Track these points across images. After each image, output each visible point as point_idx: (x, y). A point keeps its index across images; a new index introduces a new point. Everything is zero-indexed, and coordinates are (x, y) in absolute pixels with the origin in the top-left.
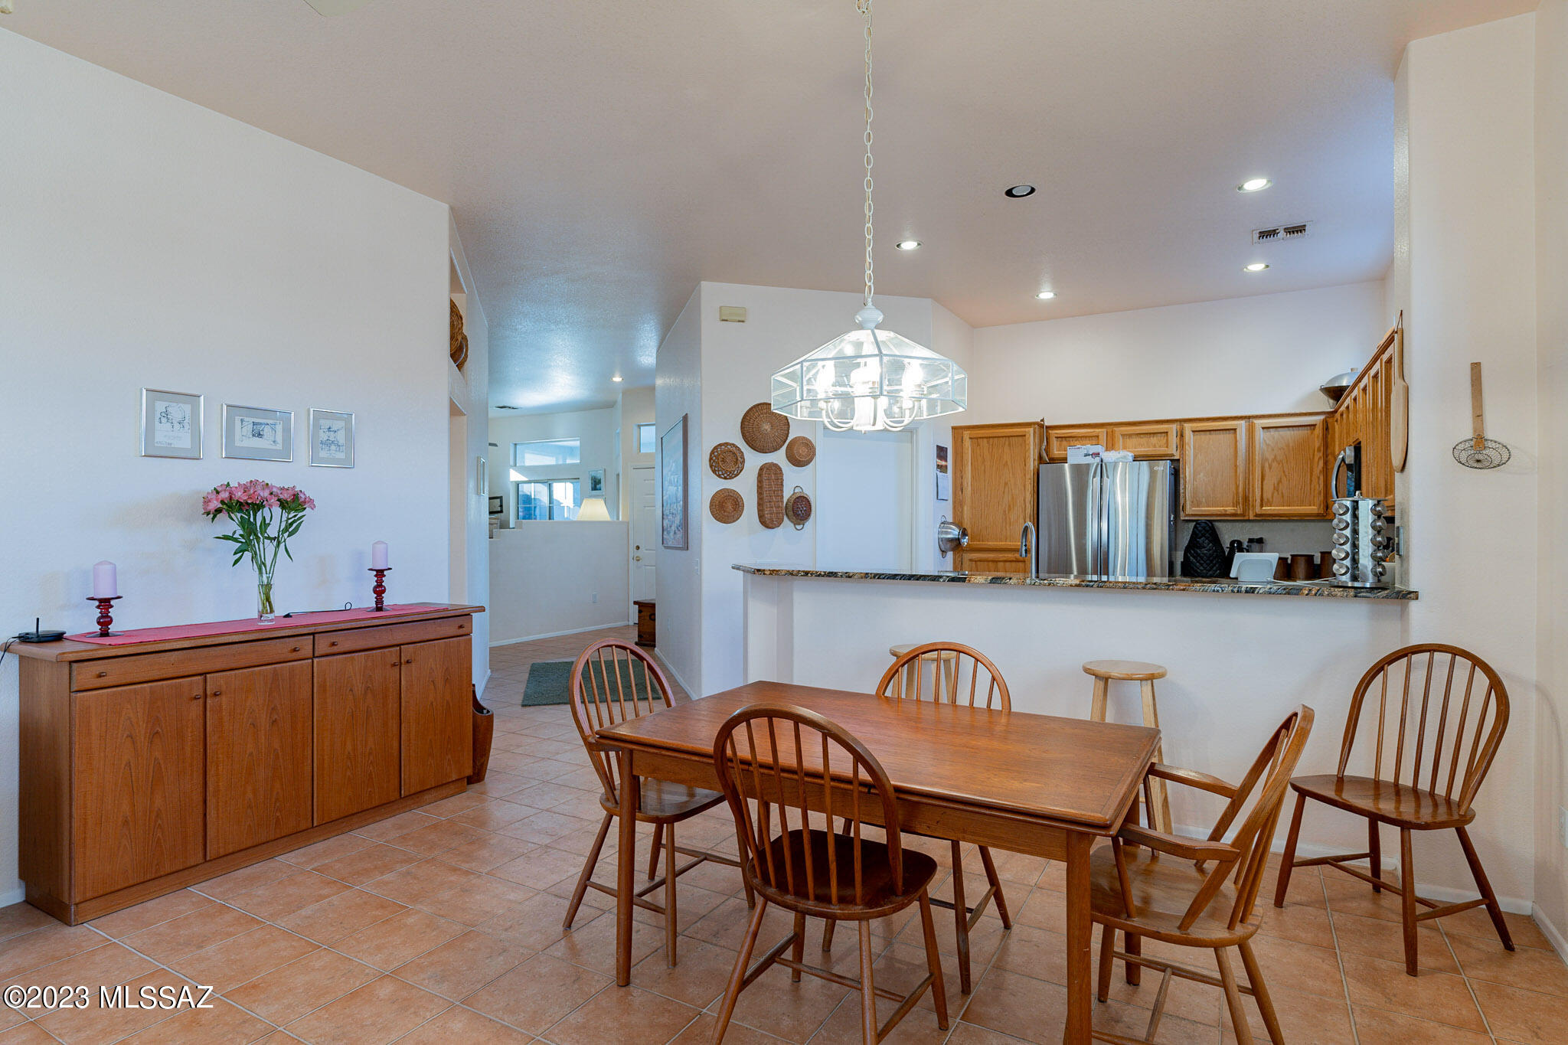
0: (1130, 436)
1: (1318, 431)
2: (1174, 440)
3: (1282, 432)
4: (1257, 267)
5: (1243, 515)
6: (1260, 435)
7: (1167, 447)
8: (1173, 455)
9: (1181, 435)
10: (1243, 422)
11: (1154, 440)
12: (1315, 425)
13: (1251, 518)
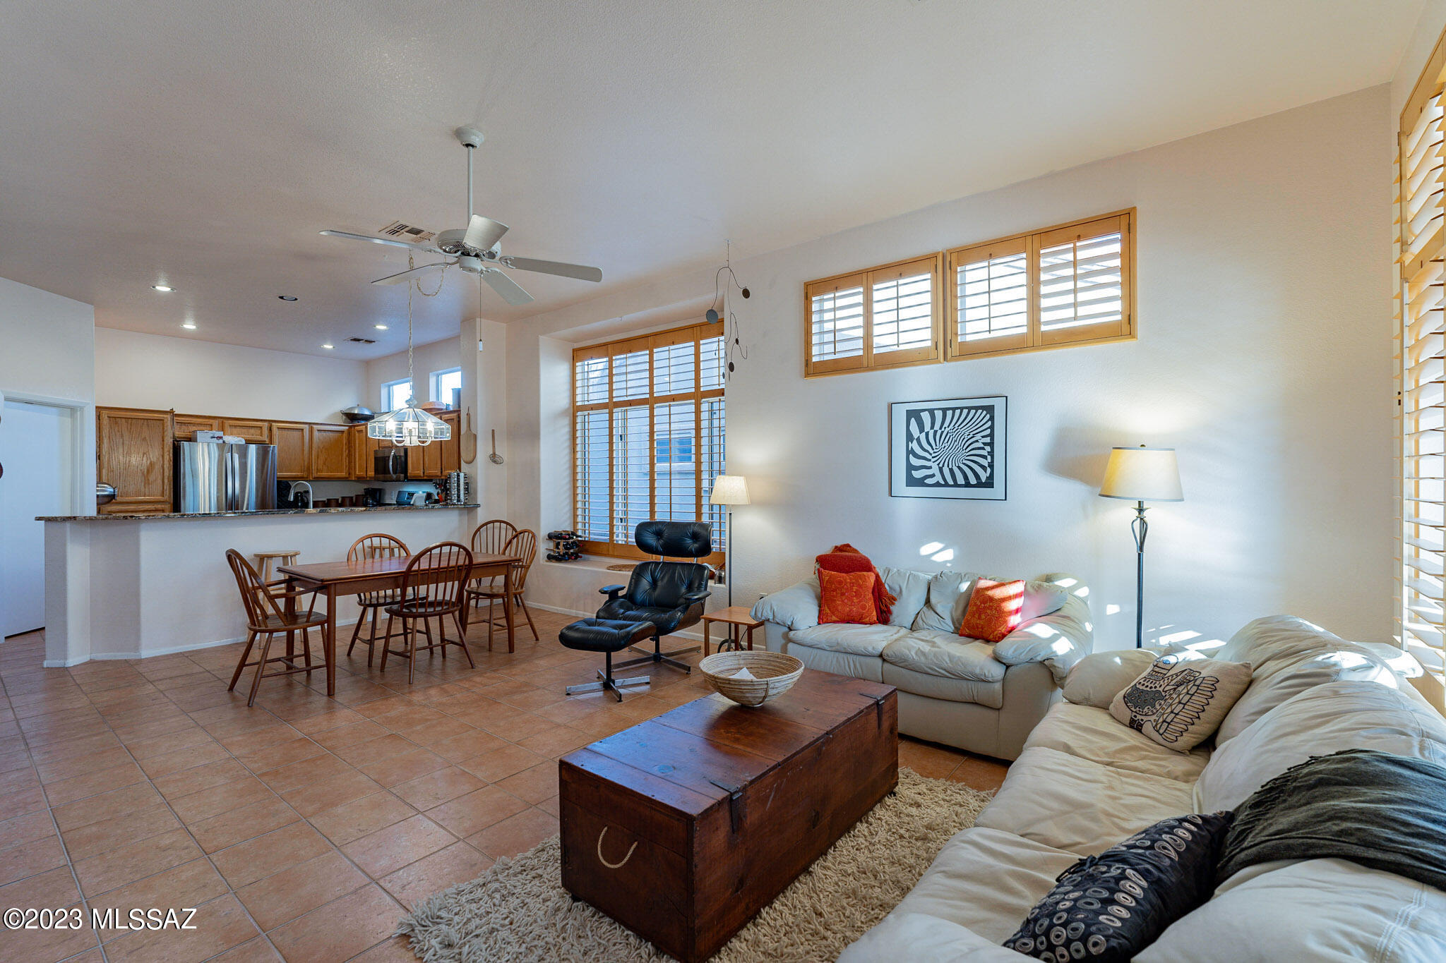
0: (236, 426)
1: (345, 435)
2: (266, 432)
3: (328, 434)
4: (328, 347)
5: (307, 478)
6: (316, 434)
7: (261, 436)
8: (265, 441)
9: (270, 429)
10: (307, 426)
11: (252, 431)
12: (343, 432)
13: (311, 479)
